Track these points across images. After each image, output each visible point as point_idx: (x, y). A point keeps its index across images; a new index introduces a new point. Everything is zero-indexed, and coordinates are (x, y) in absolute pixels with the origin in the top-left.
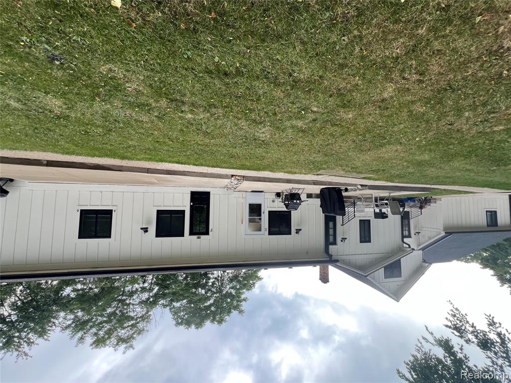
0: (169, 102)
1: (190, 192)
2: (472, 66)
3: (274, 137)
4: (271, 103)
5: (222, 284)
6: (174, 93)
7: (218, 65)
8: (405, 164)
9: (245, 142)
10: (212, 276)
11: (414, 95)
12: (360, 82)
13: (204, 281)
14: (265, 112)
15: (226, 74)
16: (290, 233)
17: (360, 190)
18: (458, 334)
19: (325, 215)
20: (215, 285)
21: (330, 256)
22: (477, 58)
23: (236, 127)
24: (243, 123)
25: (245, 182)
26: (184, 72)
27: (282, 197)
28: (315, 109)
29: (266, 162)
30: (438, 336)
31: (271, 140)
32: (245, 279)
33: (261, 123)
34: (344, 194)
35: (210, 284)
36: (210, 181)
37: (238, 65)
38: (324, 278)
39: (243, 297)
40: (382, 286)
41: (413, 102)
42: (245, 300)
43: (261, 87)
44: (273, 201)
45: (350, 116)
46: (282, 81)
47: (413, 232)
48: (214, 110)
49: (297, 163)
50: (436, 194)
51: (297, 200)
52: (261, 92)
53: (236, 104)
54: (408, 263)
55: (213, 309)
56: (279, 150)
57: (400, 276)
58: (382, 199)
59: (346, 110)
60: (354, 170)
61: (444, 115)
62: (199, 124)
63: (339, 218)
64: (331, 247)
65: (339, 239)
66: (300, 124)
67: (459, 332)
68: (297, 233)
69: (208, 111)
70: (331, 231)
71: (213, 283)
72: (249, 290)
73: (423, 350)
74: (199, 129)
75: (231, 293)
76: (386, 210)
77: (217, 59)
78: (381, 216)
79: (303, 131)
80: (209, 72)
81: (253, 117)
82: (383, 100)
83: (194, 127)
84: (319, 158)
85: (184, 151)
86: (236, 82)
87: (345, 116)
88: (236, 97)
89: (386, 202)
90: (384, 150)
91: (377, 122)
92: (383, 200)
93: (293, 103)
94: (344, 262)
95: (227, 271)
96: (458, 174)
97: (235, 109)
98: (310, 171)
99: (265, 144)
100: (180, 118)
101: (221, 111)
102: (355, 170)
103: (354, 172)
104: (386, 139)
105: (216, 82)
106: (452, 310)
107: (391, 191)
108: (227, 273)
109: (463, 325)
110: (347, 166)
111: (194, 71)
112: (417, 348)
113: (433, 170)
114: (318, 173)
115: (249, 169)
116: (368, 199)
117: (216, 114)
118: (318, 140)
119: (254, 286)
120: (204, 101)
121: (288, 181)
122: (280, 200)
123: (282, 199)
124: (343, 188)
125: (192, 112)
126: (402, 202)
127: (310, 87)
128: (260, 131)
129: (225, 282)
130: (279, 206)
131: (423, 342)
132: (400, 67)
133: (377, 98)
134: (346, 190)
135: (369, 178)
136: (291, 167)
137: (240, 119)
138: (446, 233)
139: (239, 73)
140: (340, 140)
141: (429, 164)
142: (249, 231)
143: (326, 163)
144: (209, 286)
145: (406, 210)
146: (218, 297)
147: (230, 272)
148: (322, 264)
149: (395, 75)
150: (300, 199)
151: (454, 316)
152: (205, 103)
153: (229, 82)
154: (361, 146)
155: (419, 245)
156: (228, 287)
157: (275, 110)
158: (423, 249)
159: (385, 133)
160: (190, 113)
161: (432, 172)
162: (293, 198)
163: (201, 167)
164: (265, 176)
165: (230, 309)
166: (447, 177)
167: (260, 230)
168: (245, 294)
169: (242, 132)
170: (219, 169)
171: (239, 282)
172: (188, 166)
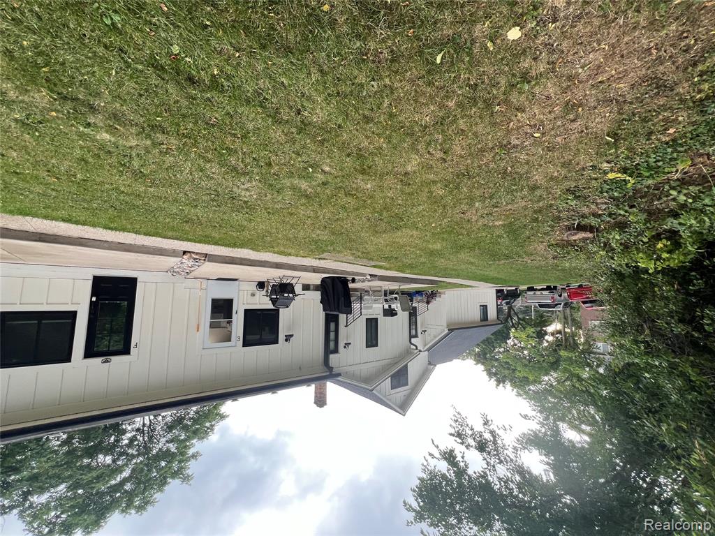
0: (55, 100)
1: (92, 278)
2: (487, 155)
3: (263, 198)
4: (265, 146)
5: (151, 438)
6: (71, 84)
7: (178, 60)
8: (418, 252)
9: (213, 200)
10: (129, 428)
11: (436, 174)
12: (384, 145)
13: (113, 438)
14: (254, 159)
15: (191, 80)
16: (276, 342)
17: (369, 281)
18: (460, 441)
19: (326, 314)
20: (136, 443)
21: (330, 369)
22: (492, 148)
23: (201, 174)
24: (213, 168)
25: (207, 263)
26: (101, 51)
27: (268, 288)
28: (327, 169)
29: (246, 234)
30: (442, 448)
31: (259, 202)
32: (195, 421)
33: (245, 174)
34: (351, 285)
35: (126, 442)
36: (139, 258)
37: (216, 73)
38: (320, 401)
39: (191, 452)
40: (388, 399)
41: (434, 182)
42: (194, 456)
43: (252, 118)
44: (253, 295)
45: (369, 186)
46: (285, 118)
47: (419, 331)
48: (160, 137)
49: (293, 241)
50: (442, 287)
51: (289, 293)
52: (250, 126)
53: (204, 135)
54: (414, 368)
55: (128, 487)
56: (270, 219)
57: (407, 384)
58: (392, 292)
59: (364, 177)
60: (365, 255)
61: (459, 201)
62: (125, 156)
63: (342, 317)
64: (332, 356)
65: (341, 345)
66: (304, 185)
67: (460, 438)
68: (286, 340)
69: (148, 136)
70: (332, 335)
71: (132, 440)
72: (203, 438)
73: (429, 468)
74: (124, 165)
75: (168, 450)
76: (396, 306)
77: (175, 49)
78: (390, 313)
79: (307, 196)
80: (159, 68)
81: (233, 162)
82: (406, 174)
83: (114, 159)
84: (325, 236)
85: (84, 200)
86: (208, 99)
87: (362, 185)
88: (207, 124)
89: (396, 296)
90: (399, 233)
91: (397, 198)
92: (393, 294)
93: (298, 154)
94: (347, 375)
95: (163, 414)
96: (463, 267)
97: (203, 143)
98: (311, 253)
99: (248, 206)
100: (81, 135)
101: (174, 142)
102: (367, 256)
103: (364, 258)
104: (403, 221)
105: (171, 88)
106: (455, 416)
107: (402, 283)
108: (163, 417)
109: (463, 429)
110: (357, 250)
111: (123, 55)
112: (423, 467)
113: (442, 260)
114: (322, 256)
115: (216, 244)
116: (376, 292)
117: (163, 144)
118: (326, 212)
119: (212, 430)
120: (141, 115)
121: (278, 266)
122: (264, 293)
123: (267, 291)
124: (350, 278)
125: (111, 130)
126: (410, 295)
127: (325, 136)
128: (243, 187)
129: (156, 433)
130: (262, 302)
131: (429, 458)
132: (427, 138)
133: (399, 169)
134: (353, 281)
135: (380, 267)
136: (284, 246)
137: (210, 161)
138: (449, 330)
139: (215, 85)
140: (352, 215)
141: (439, 254)
142: (209, 343)
143: (332, 243)
144: (122, 447)
145: (413, 305)
146: (141, 462)
147: (169, 415)
148: (317, 382)
149: (421, 147)
150: (293, 292)
151: (457, 421)
152: (142, 120)
153: (195, 94)
154: (376, 226)
155: (425, 346)
156: (163, 440)
157: (269, 158)
158: (428, 350)
159: (403, 214)
160: (107, 132)
161: (441, 263)
162: (283, 291)
163: (121, 233)
164: (243, 257)
165: (165, 478)
166: (454, 270)
167: (229, 340)
168: (196, 446)
169: (210, 184)
170: (160, 239)
171: (186, 428)
172: (91, 229)
